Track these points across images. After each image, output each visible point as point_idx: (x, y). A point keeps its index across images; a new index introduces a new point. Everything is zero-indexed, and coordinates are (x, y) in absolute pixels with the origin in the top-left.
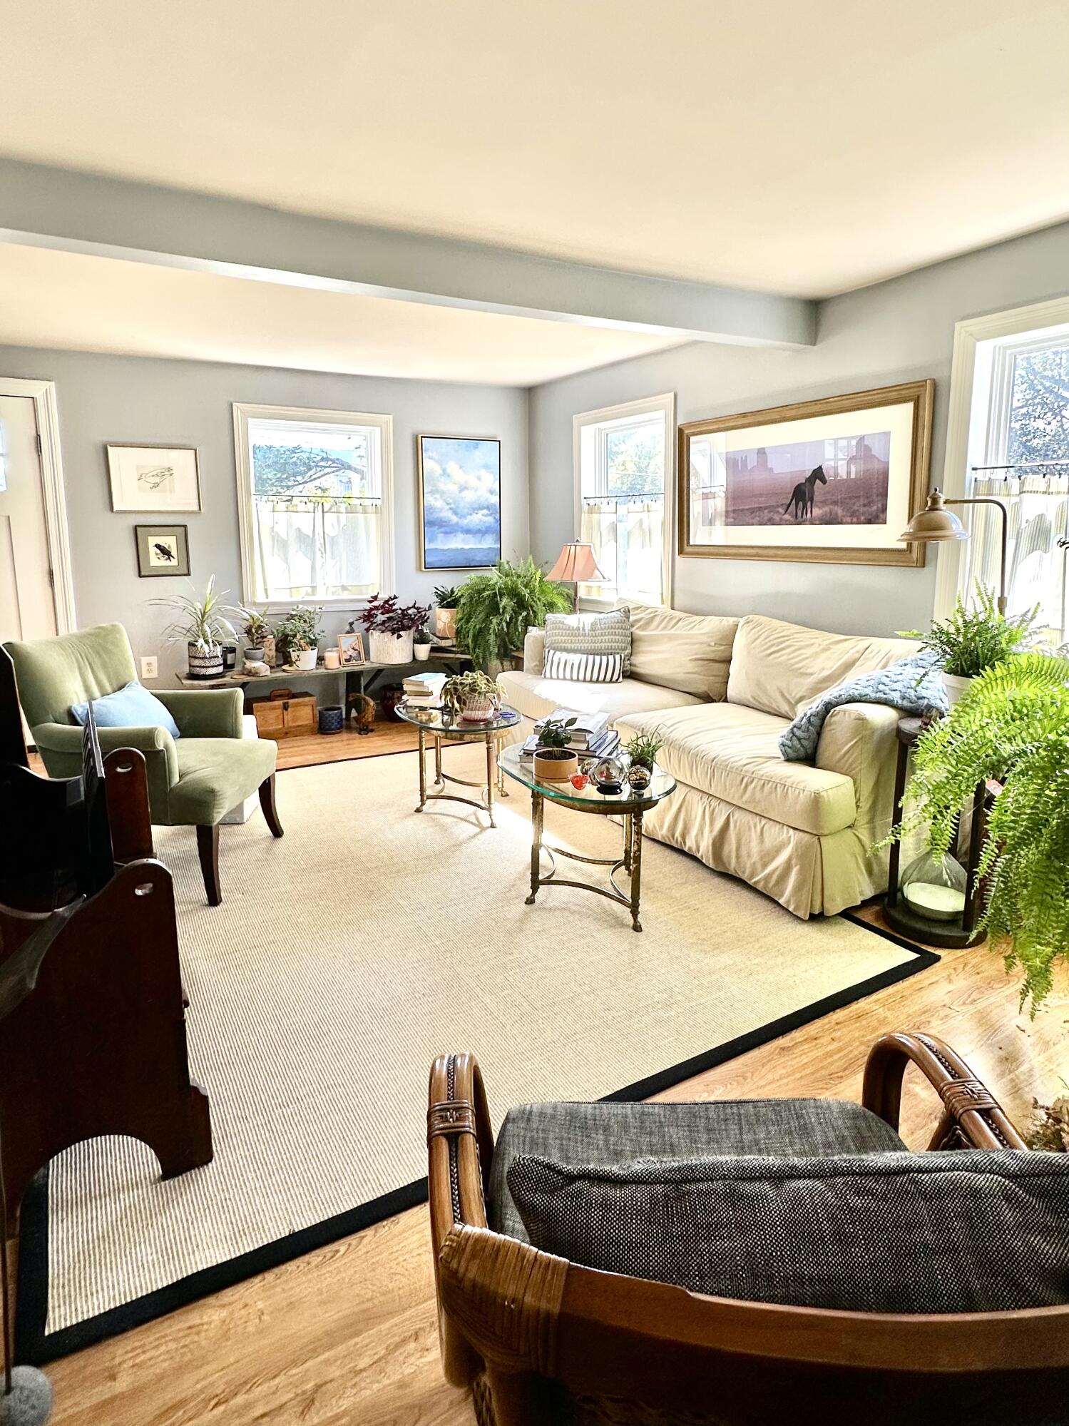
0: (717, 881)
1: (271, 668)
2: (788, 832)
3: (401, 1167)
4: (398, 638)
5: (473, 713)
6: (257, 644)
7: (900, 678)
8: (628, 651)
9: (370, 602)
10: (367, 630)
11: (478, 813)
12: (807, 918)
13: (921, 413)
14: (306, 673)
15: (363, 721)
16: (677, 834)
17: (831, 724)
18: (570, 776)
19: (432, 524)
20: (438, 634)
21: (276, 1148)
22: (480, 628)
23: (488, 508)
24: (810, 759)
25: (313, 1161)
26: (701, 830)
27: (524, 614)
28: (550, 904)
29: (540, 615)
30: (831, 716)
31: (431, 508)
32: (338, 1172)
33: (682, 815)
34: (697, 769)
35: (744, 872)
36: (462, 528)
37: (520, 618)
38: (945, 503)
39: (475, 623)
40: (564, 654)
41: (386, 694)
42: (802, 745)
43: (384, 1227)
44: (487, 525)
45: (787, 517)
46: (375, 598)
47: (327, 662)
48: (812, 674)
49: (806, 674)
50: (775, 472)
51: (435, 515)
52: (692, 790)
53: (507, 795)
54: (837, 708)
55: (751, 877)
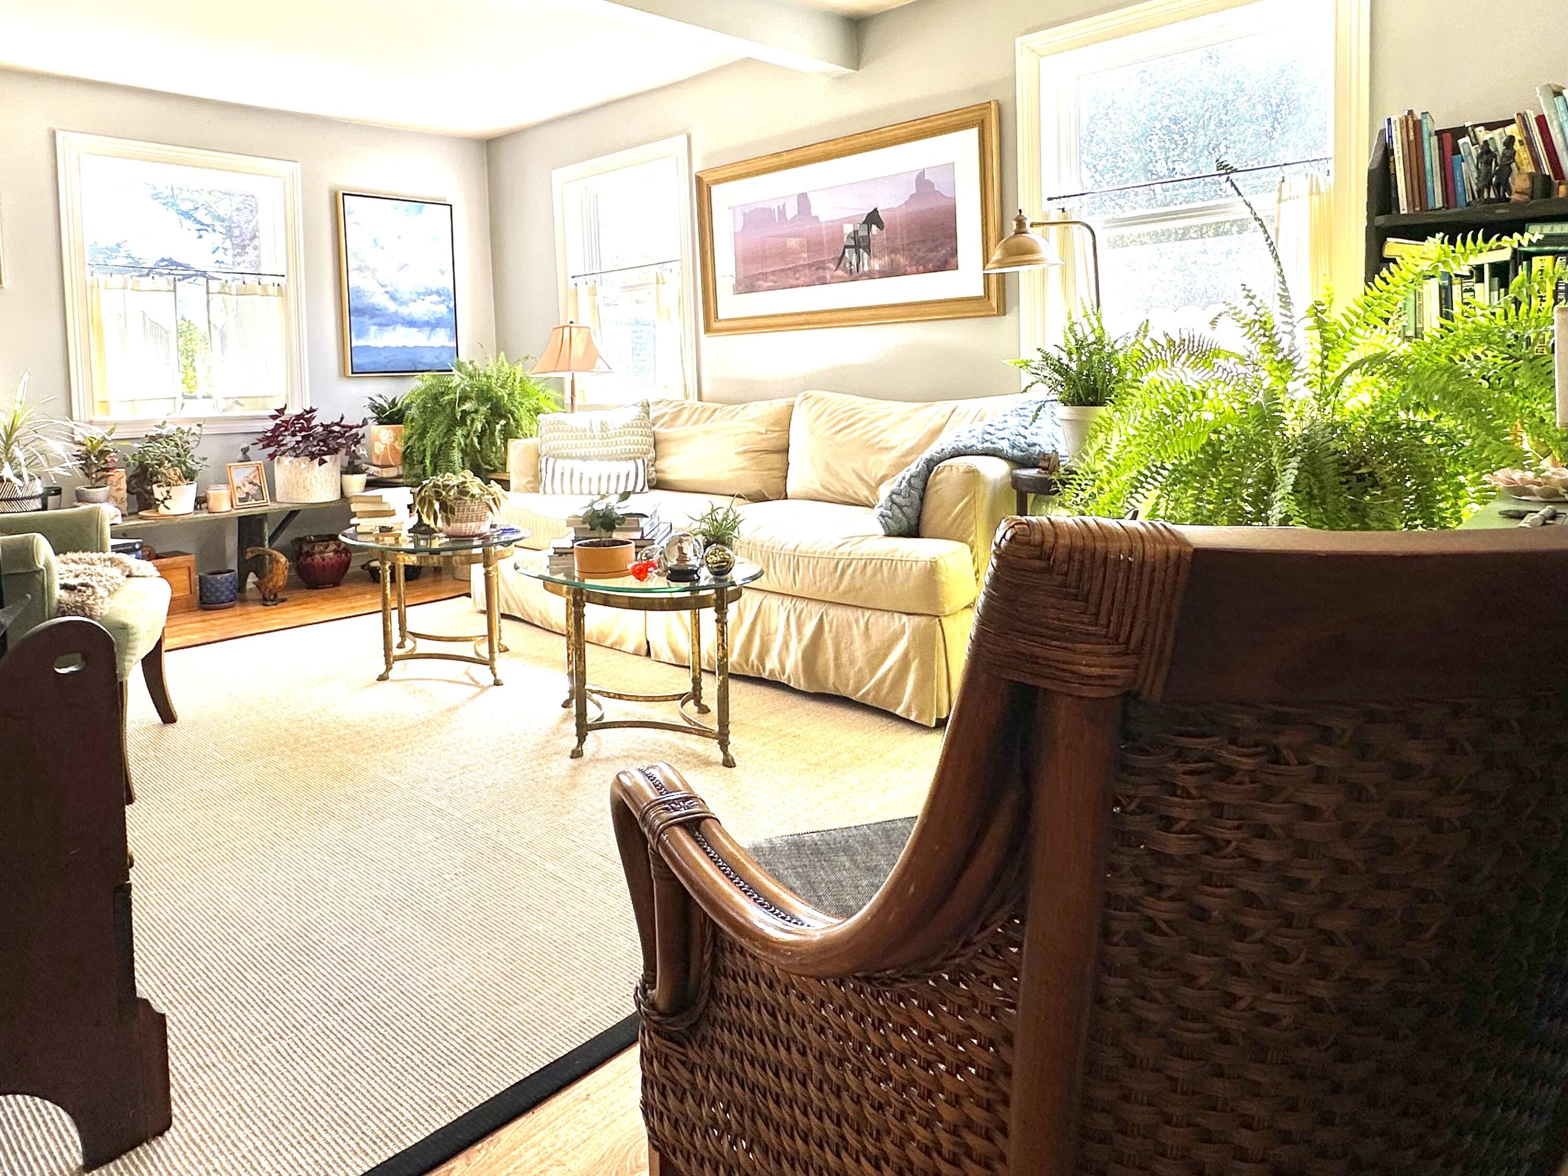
0: (812, 705)
1: (123, 516)
2: (900, 619)
3: (483, 1074)
4: (320, 465)
5: (464, 525)
6: (97, 480)
7: (1005, 425)
8: (652, 455)
9: (274, 417)
10: (272, 456)
11: (470, 672)
12: (933, 725)
13: (987, 139)
14: (179, 519)
15: (270, 585)
16: (753, 656)
17: (936, 484)
18: (630, 566)
19: (361, 312)
20: (375, 462)
21: (277, 1092)
22: (441, 445)
23: (438, 293)
24: (914, 531)
25: (341, 1095)
26: (786, 644)
27: (503, 422)
28: (604, 754)
29: (525, 422)
30: (936, 474)
31: (358, 290)
32: (386, 1100)
33: (758, 629)
34: (774, 563)
35: (847, 685)
36: (403, 318)
37: (498, 427)
38: (1031, 226)
39: (433, 438)
40: (568, 461)
41: (301, 548)
42: (904, 514)
43: (479, 1151)
44: (438, 316)
45: (840, 273)
46: (281, 411)
47: (211, 503)
48: (893, 448)
49: (887, 449)
50: (822, 219)
51: (366, 301)
52: (769, 595)
53: (507, 650)
54: (941, 464)
55: (857, 690)
